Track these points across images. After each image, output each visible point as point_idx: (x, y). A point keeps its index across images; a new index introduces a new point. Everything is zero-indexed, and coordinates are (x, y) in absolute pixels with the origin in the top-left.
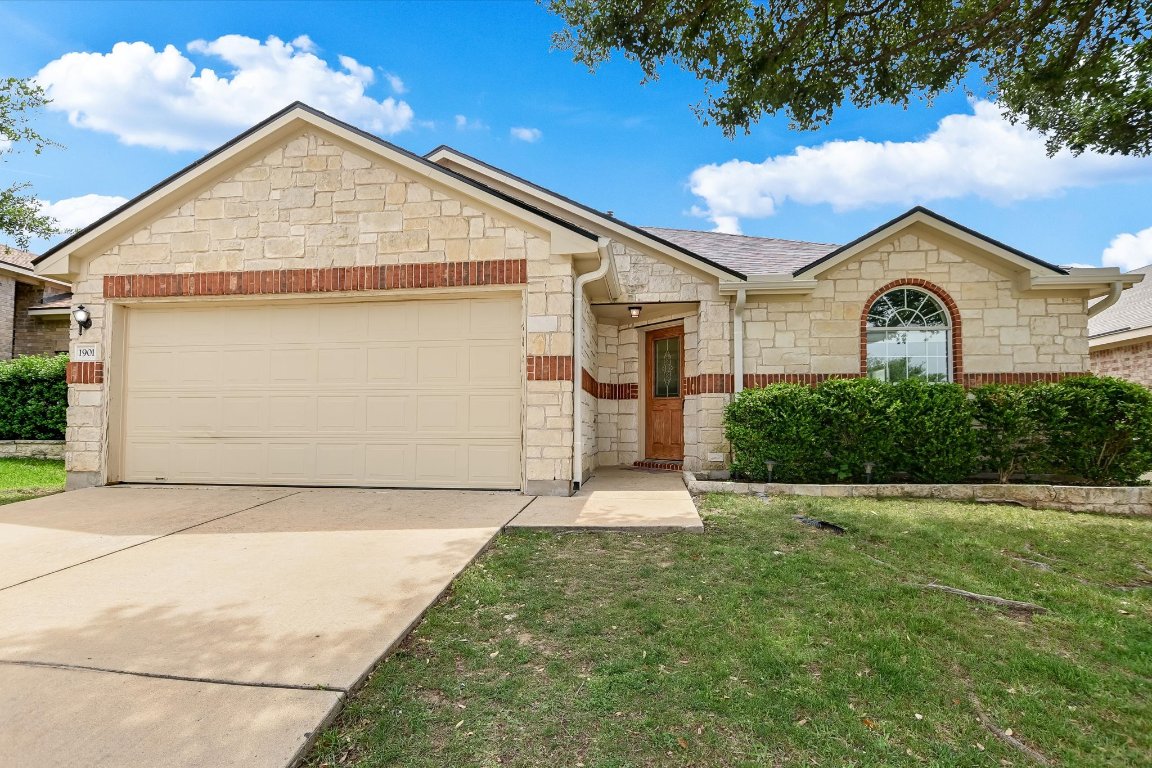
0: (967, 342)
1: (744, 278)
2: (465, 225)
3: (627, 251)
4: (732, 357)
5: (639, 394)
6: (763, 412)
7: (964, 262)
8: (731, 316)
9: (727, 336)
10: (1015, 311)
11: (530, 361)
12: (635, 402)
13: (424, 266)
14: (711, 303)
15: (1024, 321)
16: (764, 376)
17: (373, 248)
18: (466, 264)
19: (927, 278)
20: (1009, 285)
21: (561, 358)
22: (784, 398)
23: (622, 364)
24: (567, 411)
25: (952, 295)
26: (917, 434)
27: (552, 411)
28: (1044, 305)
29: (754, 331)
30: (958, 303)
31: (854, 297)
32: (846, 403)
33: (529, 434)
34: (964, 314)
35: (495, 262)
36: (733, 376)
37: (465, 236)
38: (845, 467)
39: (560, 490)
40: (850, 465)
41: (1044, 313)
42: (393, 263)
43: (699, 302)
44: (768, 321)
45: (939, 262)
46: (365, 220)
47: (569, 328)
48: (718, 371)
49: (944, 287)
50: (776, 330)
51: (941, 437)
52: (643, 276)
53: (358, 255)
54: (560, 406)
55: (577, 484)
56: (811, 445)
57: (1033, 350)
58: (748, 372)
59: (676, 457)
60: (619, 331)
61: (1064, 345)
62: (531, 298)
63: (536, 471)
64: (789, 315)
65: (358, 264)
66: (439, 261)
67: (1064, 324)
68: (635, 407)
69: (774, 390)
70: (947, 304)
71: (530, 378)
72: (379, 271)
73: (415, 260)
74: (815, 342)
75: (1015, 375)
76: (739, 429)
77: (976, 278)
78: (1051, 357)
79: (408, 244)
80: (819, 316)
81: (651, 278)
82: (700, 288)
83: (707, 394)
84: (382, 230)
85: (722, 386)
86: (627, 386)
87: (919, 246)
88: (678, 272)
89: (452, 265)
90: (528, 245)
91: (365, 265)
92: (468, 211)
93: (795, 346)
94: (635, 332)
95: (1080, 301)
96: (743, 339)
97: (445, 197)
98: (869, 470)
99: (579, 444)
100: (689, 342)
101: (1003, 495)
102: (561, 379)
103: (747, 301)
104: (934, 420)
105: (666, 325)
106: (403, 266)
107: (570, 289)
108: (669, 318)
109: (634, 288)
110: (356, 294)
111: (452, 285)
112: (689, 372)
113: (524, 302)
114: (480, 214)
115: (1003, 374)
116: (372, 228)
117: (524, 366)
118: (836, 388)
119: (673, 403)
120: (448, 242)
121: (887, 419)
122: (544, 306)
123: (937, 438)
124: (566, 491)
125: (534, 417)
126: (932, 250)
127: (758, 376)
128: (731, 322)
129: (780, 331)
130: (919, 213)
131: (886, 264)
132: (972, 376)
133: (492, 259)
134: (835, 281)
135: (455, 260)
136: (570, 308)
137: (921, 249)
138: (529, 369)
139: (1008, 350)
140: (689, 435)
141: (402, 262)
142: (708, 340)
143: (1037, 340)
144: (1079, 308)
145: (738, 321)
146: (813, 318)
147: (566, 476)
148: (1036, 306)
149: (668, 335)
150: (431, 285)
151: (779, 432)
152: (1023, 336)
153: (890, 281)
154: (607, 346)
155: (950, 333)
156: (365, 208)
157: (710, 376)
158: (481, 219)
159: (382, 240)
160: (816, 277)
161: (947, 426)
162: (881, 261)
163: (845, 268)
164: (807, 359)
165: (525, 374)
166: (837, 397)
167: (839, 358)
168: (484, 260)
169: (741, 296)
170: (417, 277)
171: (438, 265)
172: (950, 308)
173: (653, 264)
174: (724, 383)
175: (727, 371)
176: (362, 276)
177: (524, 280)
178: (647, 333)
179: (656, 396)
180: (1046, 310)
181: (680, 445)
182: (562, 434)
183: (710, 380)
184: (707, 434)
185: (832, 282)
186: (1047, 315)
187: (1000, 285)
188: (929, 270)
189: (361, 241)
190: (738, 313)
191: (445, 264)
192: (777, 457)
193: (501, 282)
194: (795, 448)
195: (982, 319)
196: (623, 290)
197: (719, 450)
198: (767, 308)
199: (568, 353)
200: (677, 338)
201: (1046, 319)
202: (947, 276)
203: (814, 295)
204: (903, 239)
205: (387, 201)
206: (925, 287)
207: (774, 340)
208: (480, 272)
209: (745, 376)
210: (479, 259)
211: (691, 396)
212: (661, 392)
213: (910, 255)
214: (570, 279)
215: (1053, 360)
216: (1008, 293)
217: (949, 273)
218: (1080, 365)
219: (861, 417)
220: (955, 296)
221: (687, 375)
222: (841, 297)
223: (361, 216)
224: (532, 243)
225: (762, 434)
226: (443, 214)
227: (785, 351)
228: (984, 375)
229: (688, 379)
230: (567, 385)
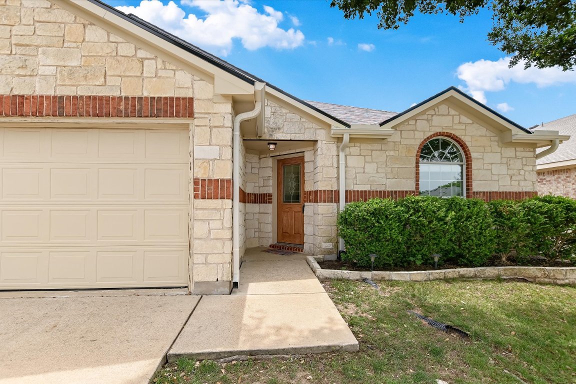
0: (474, 172)
1: (348, 126)
2: (139, 65)
3: (269, 104)
4: (338, 179)
5: (273, 200)
6: (368, 219)
7: (473, 123)
8: (338, 151)
9: (335, 165)
10: (500, 154)
11: (196, 182)
12: (270, 205)
13: (101, 98)
14: (324, 142)
15: (504, 160)
16: (358, 191)
17: (52, 80)
18: (140, 98)
19: (453, 132)
20: (496, 138)
21: (223, 181)
22: (380, 209)
23: (261, 180)
24: (228, 224)
25: (467, 143)
26: (463, 234)
27: (215, 225)
28: (514, 151)
29: (352, 161)
30: (470, 148)
31: (412, 142)
32: (420, 214)
33: (196, 243)
34: (473, 155)
35: (166, 98)
36: (339, 191)
37: (139, 74)
38: (420, 257)
39: (221, 289)
40: (423, 255)
41: (514, 156)
42: (72, 94)
43: (317, 141)
44: (360, 155)
45: (460, 123)
46: (44, 53)
47: (230, 157)
48: (329, 188)
49: (463, 138)
50: (365, 162)
51: (477, 236)
52: (280, 122)
53: (37, 84)
54: (221, 220)
55: (236, 285)
56: (398, 242)
57: (509, 178)
58: (348, 189)
59: (297, 242)
60: (260, 159)
61: (524, 175)
62: (197, 130)
63: (202, 274)
64: (373, 152)
65: (37, 93)
66: (115, 95)
67: (524, 163)
68: (270, 209)
69: (374, 204)
70: (463, 149)
71: (196, 197)
72: (58, 101)
73: (93, 92)
74: (389, 170)
75: (500, 192)
76: (350, 231)
77: (480, 133)
78: (518, 182)
79: (86, 77)
80: (392, 153)
81: (285, 123)
82: (318, 132)
83: (322, 204)
84: (61, 63)
85: (332, 198)
86: (265, 195)
87: (449, 112)
88: (303, 120)
89: (127, 98)
90: (195, 86)
91: (44, 94)
92: (141, 54)
93: (377, 172)
94: (271, 159)
95: (532, 150)
96: (345, 167)
97: (120, 40)
98: (436, 259)
99: (237, 250)
100: (308, 168)
101: (516, 274)
102: (222, 198)
103: (350, 142)
104: (473, 224)
105: (291, 156)
106: (81, 97)
107: (230, 124)
108: (294, 151)
109: (273, 130)
110: (35, 119)
111: (127, 116)
112: (308, 187)
113: (190, 133)
114: (153, 56)
115: (493, 192)
116: (50, 61)
117: (191, 187)
118: (412, 203)
119: (296, 207)
120: (123, 79)
121: (446, 223)
122: (209, 138)
123: (475, 236)
124: (227, 290)
125: (199, 229)
126: (456, 115)
127: (354, 191)
128: (338, 156)
129: (368, 162)
130: (452, 91)
131: (430, 121)
132: (477, 193)
133: (164, 95)
134: (401, 131)
135: (130, 95)
136: (230, 140)
137: (450, 114)
138: (196, 190)
139: (496, 178)
140: (308, 229)
141: (80, 93)
142: (323, 166)
143: (511, 172)
144: (532, 154)
145: (342, 155)
146: (388, 154)
147: (227, 278)
148: (510, 152)
149: (293, 162)
150: (108, 115)
151: (379, 233)
152: (503, 170)
153: (433, 133)
154: (252, 168)
155: (465, 167)
156: (44, 43)
157: (324, 191)
158: (154, 61)
159: (61, 72)
160: (392, 128)
161: (481, 229)
162: (428, 120)
163: (407, 123)
164: (384, 181)
165: (192, 194)
166: (414, 209)
167: (404, 181)
168: (156, 96)
169: (346, 138)
170: (94, 107)
171: (114, 98)
172: (465, 152)
173: (286, 114)
174: (332, 196)
175: (335, 188)
176: (41, 104)
177: (191, 115)
178: (278, 160)
179: (284, 202)
180: (516, 155)
181: (302, 235)
182: (224, 243)
183: (324, 194)
184: (322, 230)
185: (399, 132)
186: (516, 158)
187: (493, 139)
188: (455, 127)
189: (40, 73)
190: (343, 150)
191: (120, 98)
192: (376, 251)
193: (172, 116)
194: (388, 245)
195: (483, 159)
196: (266, 130)
197: (330, 241)
198: (360, 147)
199: (229, 177)
200: (299, 165)
201: (516, 160)
202: (464, 131)
203: (389, 140)
204: (440, 107)
205: (67, 38)
206: (452, 138)
207: (364, 168)
208: (152, 106)
209: (346, 191)
210: (152, 95)
211: (309, 204)
212: (288, 199)
213: (444, 117)
214: (230, 116)
215: (519, 184)
216: (496, 143)
217: (465, 130)
218: (532, 187)
219: (430, 222)
220: (468, 144)
221: (306, 190)
222: (404, 142)
223: (40, 50)
224: (197, 84)
225: (366, 235)
226: (119, 54)
227: (371, 175)
228: (484, 192)
229: (307, 192)
230: (228, 202)
